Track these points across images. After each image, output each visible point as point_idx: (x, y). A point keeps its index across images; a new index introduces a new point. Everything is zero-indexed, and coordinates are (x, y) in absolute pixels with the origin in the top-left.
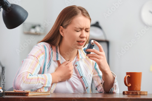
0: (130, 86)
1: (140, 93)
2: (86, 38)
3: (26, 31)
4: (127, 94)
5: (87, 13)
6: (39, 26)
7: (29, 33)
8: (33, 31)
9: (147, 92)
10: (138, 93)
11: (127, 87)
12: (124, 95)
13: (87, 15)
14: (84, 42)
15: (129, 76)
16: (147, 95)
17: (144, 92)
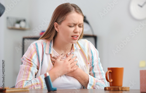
0: (112, 82)
1: (122, 89)
2: (80, 32)
3: (10, 27)
4: (108, 90)
5: (80, 10)
6: (24, 21)
7: (13, 29)
8: (17, 26)
9: (129, 88)
10: (120, 89)
11: (109, 83)
12: (105, 91)
13: (80, 12)
14: (78, 37)
15: (111, 71)
16: (129, 90)
17: (126, 88)
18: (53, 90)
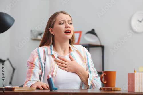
0: (106, 83)
1: (114, 89)
4: (103, 90)
9: (120, 88)
10: (113, 89)
15: (105, 74)
16: (120, 91)
17: (117, 88)
18: (55, 89)
